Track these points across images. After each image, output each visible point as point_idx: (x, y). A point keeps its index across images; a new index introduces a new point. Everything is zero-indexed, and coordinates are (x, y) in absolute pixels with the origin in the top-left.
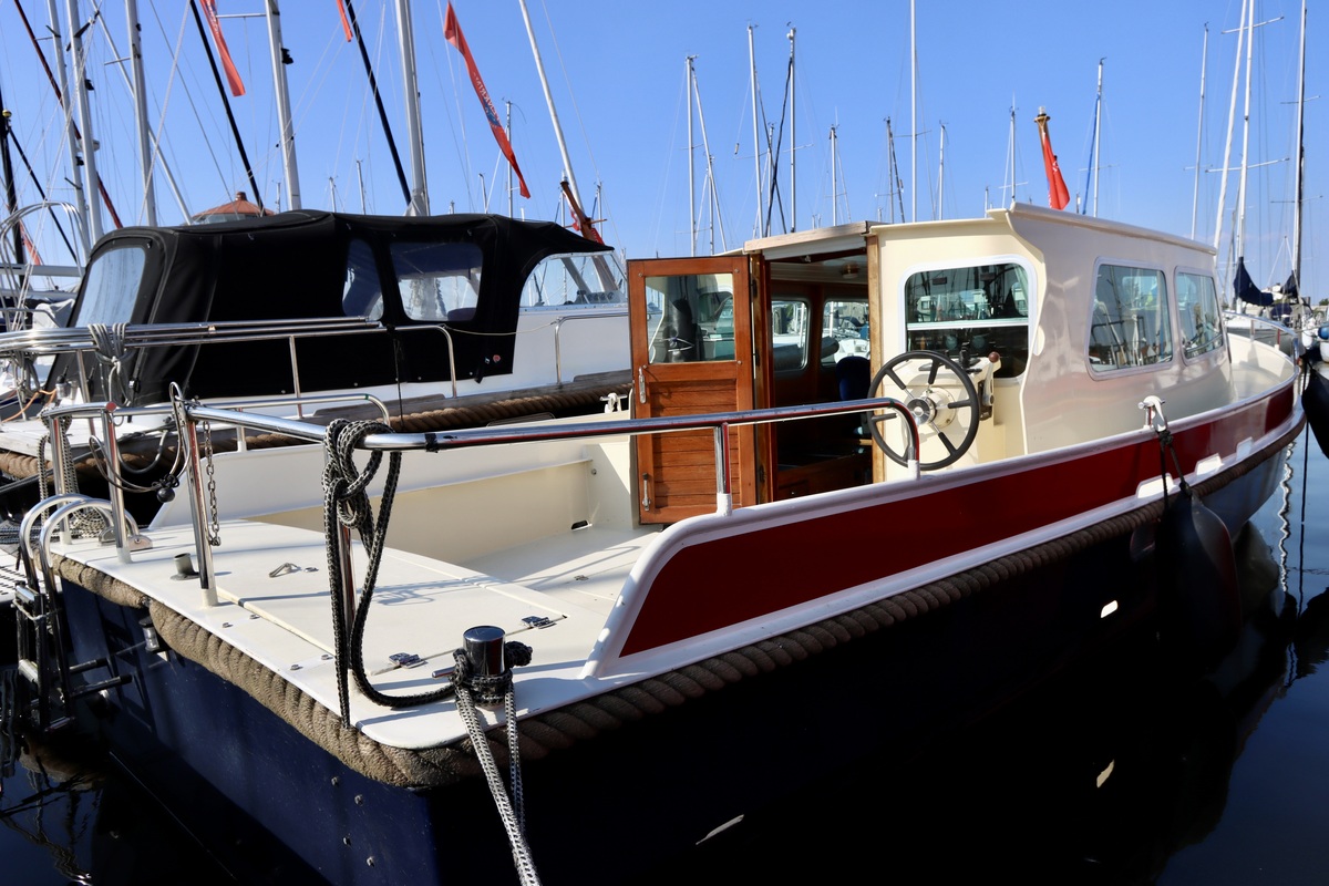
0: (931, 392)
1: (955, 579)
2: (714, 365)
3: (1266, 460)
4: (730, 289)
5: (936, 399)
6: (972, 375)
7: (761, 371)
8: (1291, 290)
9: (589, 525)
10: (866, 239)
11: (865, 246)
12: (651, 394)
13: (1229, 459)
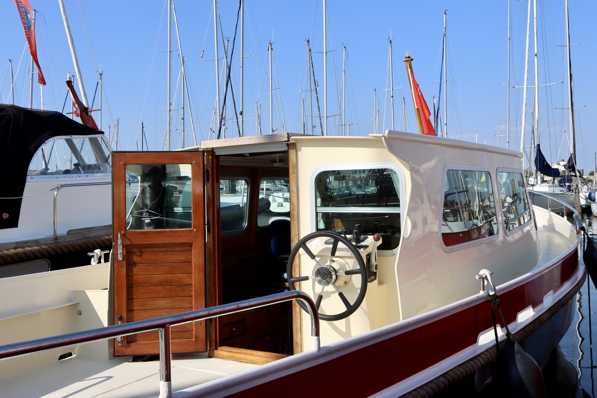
0: (333, 261)
2: (175, 231)
3: (563, 306)
4: (190, 175)
5: (336, 266)
6: (361, 250)
7: (211, 237)
8: (571, 166)
9: (74, 356)
10: (288, 145)
11: (287, 149)
12: (127, 253)
13: (539, 308)
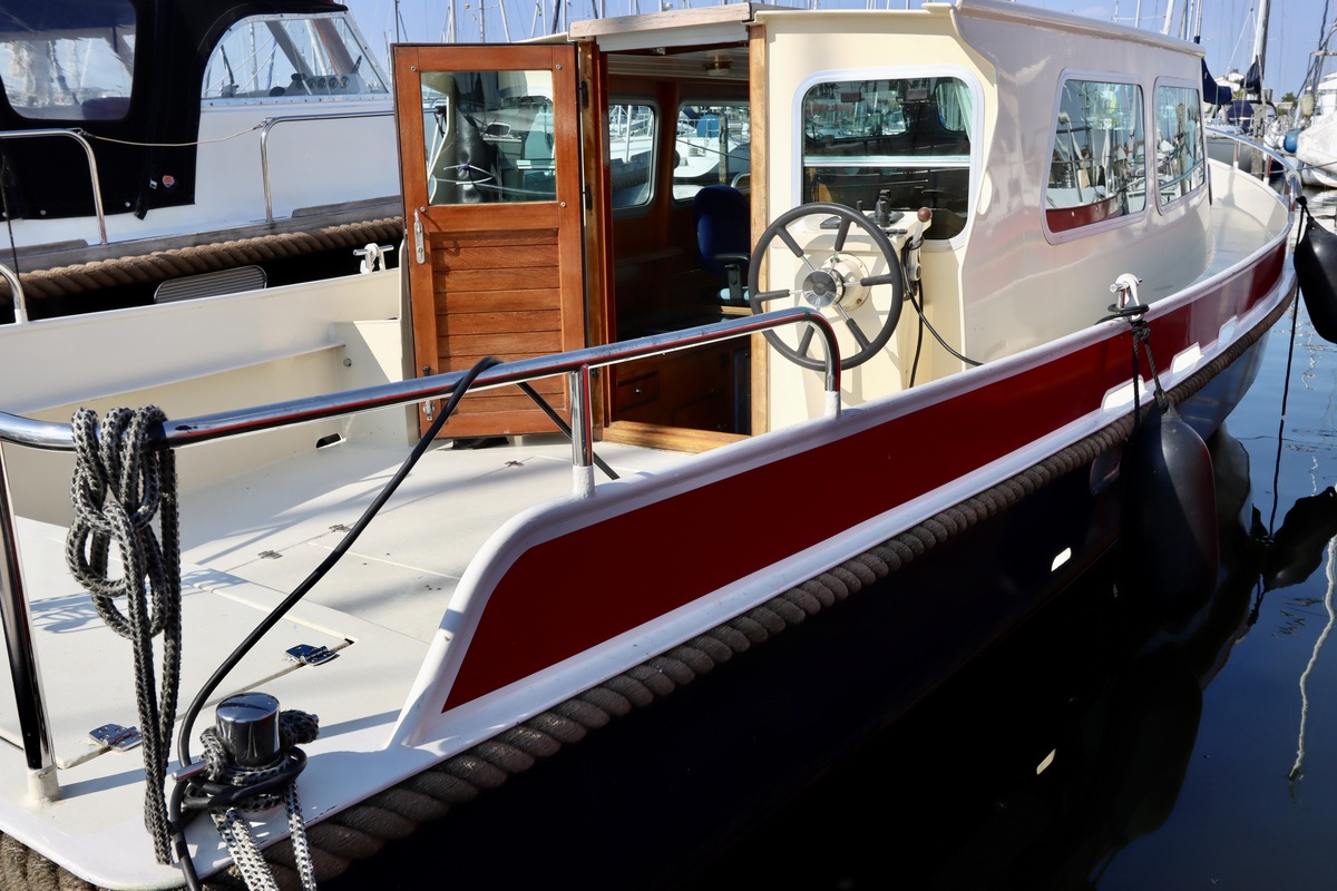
0: (838, 261)
1: (882, 549)
2: (525, 207)
3: (1249, 344)
4: (549, 94)
5: (843, 269)
6: (893, 239)
7: (594, 217)
8: (1253, 84)
9: (342, 440)
10: (749, 29)
11: (746, 38)
12: (432, 249)
13: (1210, 347)
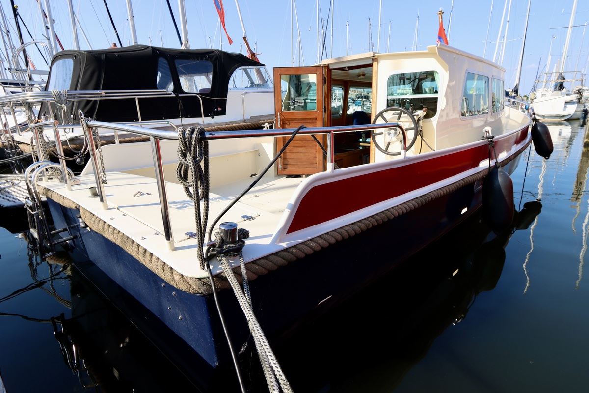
1: (416, 200)
4: (315, 81)
6: (415, 117)
7: (327, 115)
9: (257, 176)
10: (373, 60)
11: (372, 63)
12: (282, 124)
13: (509, 152)
